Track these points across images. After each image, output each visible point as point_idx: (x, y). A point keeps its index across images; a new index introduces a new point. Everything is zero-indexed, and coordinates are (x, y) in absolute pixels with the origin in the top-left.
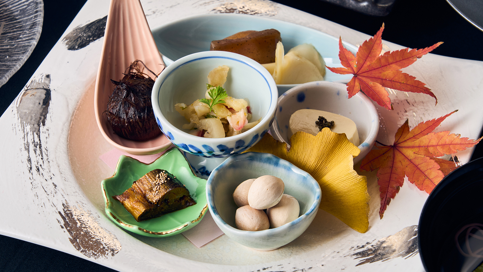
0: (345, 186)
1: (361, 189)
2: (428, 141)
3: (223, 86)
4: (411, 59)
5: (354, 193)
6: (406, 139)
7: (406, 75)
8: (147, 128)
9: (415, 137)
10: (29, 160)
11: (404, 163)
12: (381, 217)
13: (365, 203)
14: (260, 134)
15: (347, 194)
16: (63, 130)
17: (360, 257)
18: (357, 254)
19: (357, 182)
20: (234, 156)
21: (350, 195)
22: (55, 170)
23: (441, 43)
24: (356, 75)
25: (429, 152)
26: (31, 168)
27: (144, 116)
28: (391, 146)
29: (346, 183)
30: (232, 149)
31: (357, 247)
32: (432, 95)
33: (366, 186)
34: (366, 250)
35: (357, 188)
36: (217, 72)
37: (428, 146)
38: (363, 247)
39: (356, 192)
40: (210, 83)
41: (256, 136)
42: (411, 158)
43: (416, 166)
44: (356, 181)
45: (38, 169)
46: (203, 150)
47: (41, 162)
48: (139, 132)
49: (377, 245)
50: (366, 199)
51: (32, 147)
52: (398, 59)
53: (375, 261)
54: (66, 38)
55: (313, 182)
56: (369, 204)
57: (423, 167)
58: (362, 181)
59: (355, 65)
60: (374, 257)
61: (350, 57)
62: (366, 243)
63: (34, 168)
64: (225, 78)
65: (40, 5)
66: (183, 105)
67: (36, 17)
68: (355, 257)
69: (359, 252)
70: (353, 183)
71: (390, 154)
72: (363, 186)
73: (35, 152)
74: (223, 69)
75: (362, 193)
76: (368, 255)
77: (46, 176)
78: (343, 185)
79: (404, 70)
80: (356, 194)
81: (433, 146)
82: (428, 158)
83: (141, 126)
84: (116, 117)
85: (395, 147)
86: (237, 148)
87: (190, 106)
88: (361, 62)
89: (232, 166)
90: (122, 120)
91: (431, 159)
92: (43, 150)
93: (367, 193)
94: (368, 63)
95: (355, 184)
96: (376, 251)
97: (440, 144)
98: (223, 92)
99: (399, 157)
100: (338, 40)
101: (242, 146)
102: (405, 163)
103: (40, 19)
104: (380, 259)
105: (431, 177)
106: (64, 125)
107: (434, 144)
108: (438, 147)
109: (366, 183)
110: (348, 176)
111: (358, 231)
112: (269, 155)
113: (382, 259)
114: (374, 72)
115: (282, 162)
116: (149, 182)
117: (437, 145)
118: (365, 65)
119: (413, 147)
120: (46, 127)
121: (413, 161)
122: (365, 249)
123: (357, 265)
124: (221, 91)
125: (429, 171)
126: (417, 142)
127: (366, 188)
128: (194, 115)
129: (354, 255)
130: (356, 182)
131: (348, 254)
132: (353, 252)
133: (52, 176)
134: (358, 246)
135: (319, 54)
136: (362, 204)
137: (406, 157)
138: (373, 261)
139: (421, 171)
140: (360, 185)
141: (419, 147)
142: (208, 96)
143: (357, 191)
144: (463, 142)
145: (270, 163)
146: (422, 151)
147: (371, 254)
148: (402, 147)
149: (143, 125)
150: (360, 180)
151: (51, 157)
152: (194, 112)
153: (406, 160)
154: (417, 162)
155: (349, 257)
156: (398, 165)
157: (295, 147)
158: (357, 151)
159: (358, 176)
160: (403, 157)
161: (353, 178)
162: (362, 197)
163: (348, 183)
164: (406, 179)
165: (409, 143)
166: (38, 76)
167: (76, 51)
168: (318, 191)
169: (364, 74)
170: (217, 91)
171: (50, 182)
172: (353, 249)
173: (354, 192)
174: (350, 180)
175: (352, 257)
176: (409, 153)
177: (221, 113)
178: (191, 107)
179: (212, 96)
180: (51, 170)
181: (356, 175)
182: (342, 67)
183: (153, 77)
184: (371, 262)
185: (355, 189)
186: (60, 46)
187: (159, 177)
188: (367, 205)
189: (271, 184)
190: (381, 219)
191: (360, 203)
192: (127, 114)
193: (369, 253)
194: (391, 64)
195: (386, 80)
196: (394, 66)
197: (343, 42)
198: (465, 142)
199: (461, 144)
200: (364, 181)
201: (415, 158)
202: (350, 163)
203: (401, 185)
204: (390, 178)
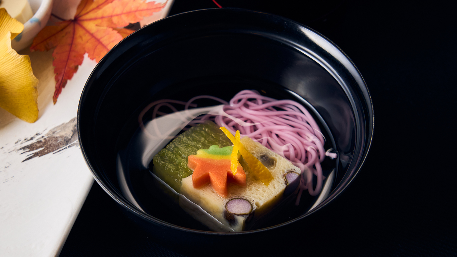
0: (6, 69)
1: (25, 72)
2: (111, 10)
5: (17, 77)
6: (88, 10)
9: (99, 7)
12: (55, 102)
13: (33, 88)
15: (9, 79)
17: (28, 151)
18: (24, 148)
19: (19, 63)
21: (14, 80)
25: (112, 22)
28: (71, 20)
29: (7, 66)
31: (25, 140)
33: (31, 67)
34: (35, 143)
35: (20, 70)
37: (112, 16)
38: (32, 139)
39: (20, 76)
42: (92, 32)
43: (98, 41)
44: (17, 61)
49: (49, 136)
50: (33, 82)
53: (44, 154)
56: (37, 88)
58: (24, 61)
60: (43, 149)
62: (36, 134)
68: (22, 151)
69: (26, 146)
70: (14, 65)
71: (70, 29)
72: (26, 67)
75: (26, 75)
76: (38, 148)
78: (4, 68)
80: (20, 78)
81: (117, 15)
82: (111, 29)
85: (76, 20)
91: (114, 30)
93: (32, 76)
95: (17, 65)
96: (47, 142)
97: (125, 11)
99: (80, 32)
102: (87, 37)
104: (50, 152)
107: (118, 13)
109: (30, 64)
110: (7, 57)
111: (27, 121)
113: (53, 151)
117: (122, 14)
119: (95, 19)
121: (95, 35)
122: (34, 141)
123: (24, 161)
126: (99, 13)
127: (30, 69)
129: (20, 149)
130: (17, 64)
131: (14, 149)
132: (19, 146)
134: (25, 138)
136: (28, 89)
137: (88, 32)
138: (43, 154)
139: (103, 45)
140: (23, 66)
141: (102, 18)
143: (20, 74)
146: (105, 22)
147: (41, 147)
148: (83, 20)
150: (21, 60)
153: (87, 35)
154: (99, 36)
155: (15, 152)
156: (78, 41)
158: (20, 28)
159: (19, 56)
160: (84, 32)
161: (13, 59)
162: (28, 80)
163: (9, 65)
164: (86, 56)
165: (91, 15)
172: (19, 143)
173: (17, 75)
174: (11, 62)
175: (18, 152)
176: (91, 26)
181: (16, 55)
184: (40, 156)
185: (18, 71)
188: (35, 90)
190: (54, 104)
191: (25, 88)
193: (38, 145)
198: (152, 7)
199: (147, 9)
200: (27, 61)
201: (97, 31)
202: (8, 41)
203: (80, 63)
204: (69, 56)
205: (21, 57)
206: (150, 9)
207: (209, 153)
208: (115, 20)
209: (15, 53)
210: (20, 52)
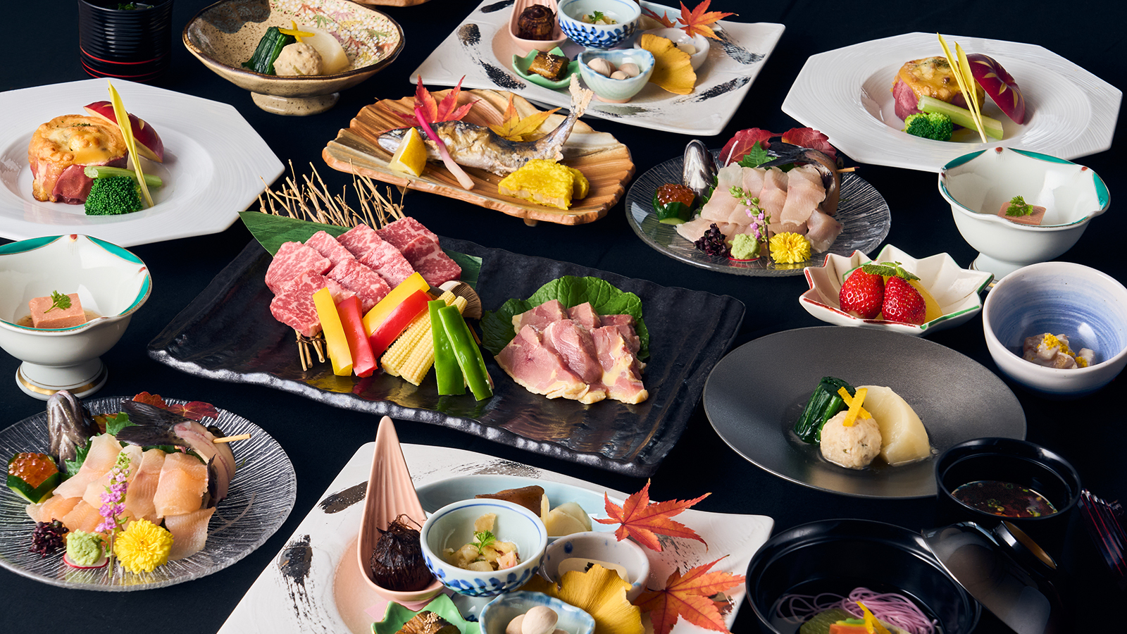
1: (635, 620)
2: (700, 582)
3: (491, 531)
4: (679, 510)
5: (628, 624)
6: (677, 584)
7: (675, 523)
8: (414, 577)
9: (687, 581)
10: (296, 607)
11: (676, 604)
14: (531, 570)
16: (327, 581)
20: (506, 593)
22: (322, 614)
23: (710, 494)
24: (624, 524)
25: (701, 592)
26: (298, 614)
27: (411, 564)
28: (663, 591)
30: (504, 584)
32: (702, 541)
33: (640, 617)
35: (631, 619)
36: (483, 520)
37: (700, 587)
39: (630, 623)
40: (476, 530)
41: (527, 571)
42: (683, 599)
43: (690, 606)
44: (630, 610)
45: (306, 615)
46: (476, 586)
47: (308, 609)
48: (405, 581)
51: (297, 596)
52: (665, 510)
54: (323, 503)
55: (586, 615)
57: (696, 606)
59: (622, 516)
61: (617, 509)
63: (302, 615)
64: (492, 526)
65: (291, 475)
66: (451, 550)
67: (289, 485)
70: (626, 614)
71: (663, 597)
73: (301, 599)
74: (490, 517)
75: (636, 624)
77: (315, 620)
79: (673, 518)
81: (705, 586)
82: (701, 596)
83: (408, 574)
84: (383, 566)
85: (667, 591)
86: (509, 582)
87: (458, 551)
88: (629, 513)
89: (504, 603)
90: (388, 568)
91: (704, 597)
92: (310, 598)
93: (641, 625)
94: (635, 514)
95: (628, 614)
97: (712, 583)
98: (492, 536)
99: (671, 600)
100: (604, 496)
101: (514, 581)
102: (679, 603)
103: (294, 487)
105: (705, 613)
106: (328, 577)
107: (707, 584)
108: (711, 587)
109: (640, 614)
110: (621, 607)
112: (540, 594)
114: (641, 521)
115: (554, 600)
116: (420, 622)
117: (710, 585)
118: (632, 516)
119: (685, 589)
120: (310, 579)
121: (686, 601)
124: (489, 535)
125: (703, 608)
126: (689, 585)
128: (462, 560)
130: (630, 613)
133: (321, 620)
135: (584, 512)
137: (678, 599)
139: (695, 609)
140: (634, 615)
141: (692, 588)
142: (476, 540)
144: (736, 579)
145: (541, 601)
146: (695, 592)
148: (674, 591)
149: (410, 573)
151: (318, 604)
152: (462, 557)
153: (678, 602)
154: (690, 602)
156: (671, 606)
157: (566, 586)
158: (630, 587)
159: (631, 606)
160: (675, 599)
161: (627, 608)
162: (637, 628)
163: (622, 614)
164: (680, 617)
165: (682, 587)
166: (296, 537)
167: (334, 514)
168: (592, 621)
169: (632, 523)
170: (485, 535)
171: (319, 625)
174: (624, 611)
176: (682, 595)
177: (490, 555)
178: (459, 553)
179: (480, 540)
180: (319, 614)
181: (629, 605)
182: (609, 518)
183: (418, 529)
186: (317, 511)
187: (430, 617)
189: (545, 613)
192: (394, 562)
194: (659, 514)
195: (654, 527)
196: (662, 515)
197: (608, 497)
198: (736, 580)
199: (733, 581)
200: (637, 612)
201: (688, 599)
202: (625, 594)
203: (675, 623)
204: (663, 618)
205: (633, 607)
206: (736, 581)
207: (847, 623)
208: (704, 590)
209: (629, 603)
210: (632, 603)
